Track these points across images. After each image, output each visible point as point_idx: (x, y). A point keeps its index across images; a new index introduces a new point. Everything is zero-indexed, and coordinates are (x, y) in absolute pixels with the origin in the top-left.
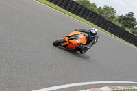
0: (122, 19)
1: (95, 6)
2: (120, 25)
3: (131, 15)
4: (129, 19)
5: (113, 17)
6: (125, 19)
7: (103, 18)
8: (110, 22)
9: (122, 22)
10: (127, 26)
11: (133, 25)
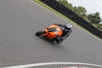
0: (90, 17)
1: (72, 6)
2: (89, 21)
3: (97, 14)
4: (95, 17)
5: (84, 15)
6: (93, 17)
7: (77, 15)
8: (82, 19)
9: (91, 19)
10: (94, 22)
11: (99, 22)
